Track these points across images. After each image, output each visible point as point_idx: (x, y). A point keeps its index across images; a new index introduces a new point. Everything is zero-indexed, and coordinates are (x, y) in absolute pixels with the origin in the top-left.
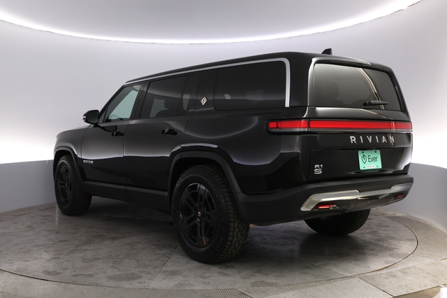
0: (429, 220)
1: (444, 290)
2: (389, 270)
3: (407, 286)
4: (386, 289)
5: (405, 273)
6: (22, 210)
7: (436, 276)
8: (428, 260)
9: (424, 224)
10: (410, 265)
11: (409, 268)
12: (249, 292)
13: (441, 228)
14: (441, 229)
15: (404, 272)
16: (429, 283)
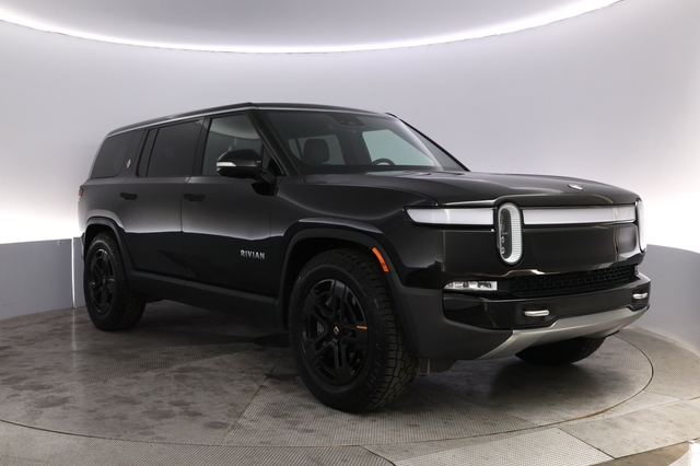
0: (671, 336)
1: (695, 448)
2: (606, 416)
3: (635, 441)
4: (601, 446)
5: (632, 420)
6: (17, 319)
7: (681, 426)
8: (670, 400)
9: (662, 341)
10: (641, 407)
11: (638, 412)
12: (382, 451)
13: (689, 347)
14: (691, 350)
15: (630, 418)
16: (671, 436)
